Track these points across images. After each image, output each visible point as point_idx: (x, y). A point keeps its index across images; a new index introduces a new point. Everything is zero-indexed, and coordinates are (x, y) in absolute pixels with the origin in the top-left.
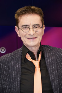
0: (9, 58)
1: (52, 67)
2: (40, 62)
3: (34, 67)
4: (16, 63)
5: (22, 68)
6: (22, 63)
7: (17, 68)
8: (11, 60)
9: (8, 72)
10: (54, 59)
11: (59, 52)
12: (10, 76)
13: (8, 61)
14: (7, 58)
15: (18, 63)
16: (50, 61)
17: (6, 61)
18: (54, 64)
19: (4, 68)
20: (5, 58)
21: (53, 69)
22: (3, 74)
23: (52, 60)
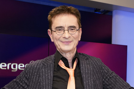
0: (40, 64)
1: (88, 77)
2: (75, 71)
3: (68, 76)
4: (48, 70)
5: (54, 76)
6: (54, 71)
7: (48, 76)
8: (42, 66)
9: (38, 80)
10: (90, 68)
11: (96, 62)
12: (40, 85)
13: (39, 68)
14: (37, 64)
15: (50, 71)
16: (85, 71)
17: (36, 67)
18: (90, 74)
19: (34, 76)
20: (35, 64)
21: (88, 80)
22: (33, 82)
23: (88, 70)
